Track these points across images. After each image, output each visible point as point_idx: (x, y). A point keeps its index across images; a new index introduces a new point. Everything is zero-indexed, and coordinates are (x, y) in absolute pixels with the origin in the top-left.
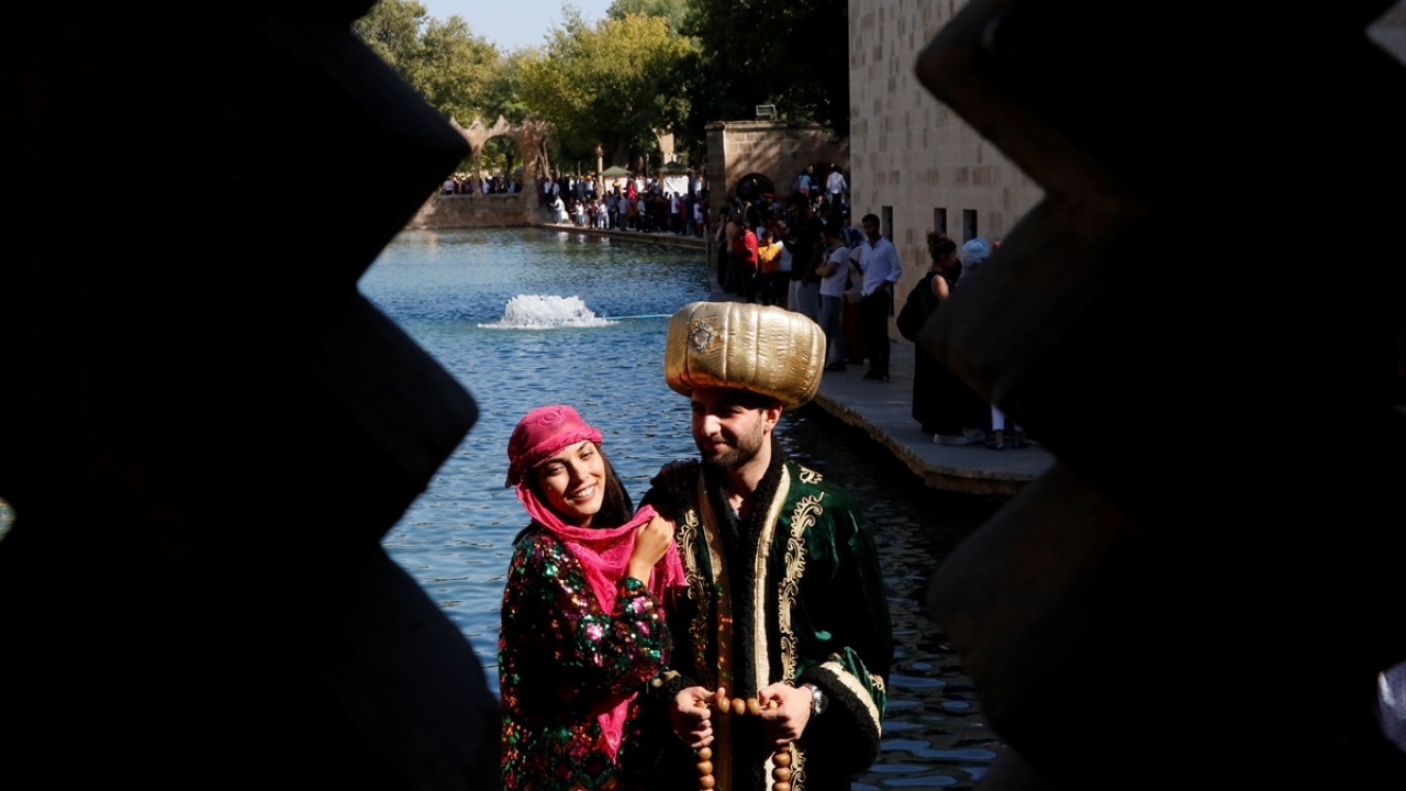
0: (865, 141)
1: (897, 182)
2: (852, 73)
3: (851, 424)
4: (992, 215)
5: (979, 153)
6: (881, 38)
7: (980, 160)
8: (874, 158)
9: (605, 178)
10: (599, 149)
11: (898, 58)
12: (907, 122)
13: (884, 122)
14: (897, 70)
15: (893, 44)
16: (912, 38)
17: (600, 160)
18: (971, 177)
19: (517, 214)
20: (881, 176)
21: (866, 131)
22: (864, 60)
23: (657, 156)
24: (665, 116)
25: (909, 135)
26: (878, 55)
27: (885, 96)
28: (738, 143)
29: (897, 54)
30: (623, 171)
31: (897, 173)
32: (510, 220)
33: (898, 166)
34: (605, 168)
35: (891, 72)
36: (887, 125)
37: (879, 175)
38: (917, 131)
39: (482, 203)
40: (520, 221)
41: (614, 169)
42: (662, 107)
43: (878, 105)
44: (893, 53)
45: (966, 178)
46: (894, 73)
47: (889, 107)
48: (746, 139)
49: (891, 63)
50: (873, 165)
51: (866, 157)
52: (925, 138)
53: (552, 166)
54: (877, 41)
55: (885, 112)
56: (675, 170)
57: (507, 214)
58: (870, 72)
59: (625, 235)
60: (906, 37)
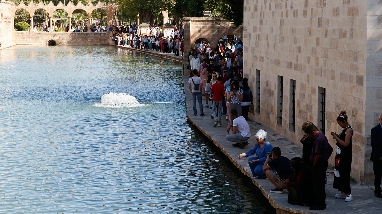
0: (249, 41)
1: (263, 61)
2: (245, 13)
3: (245, 174)
4: (302, 83)
5: (297, 58)
6: (257, 3)
7: (297, 61)
8: (253, 49)
9: (140, 27)
10: (138, 15)
11: (264, 12)
12: (267, 39)
13: (257, 36)
14: (264, 17)
15: (262, 6)
16: (270, 5)
17: (139, 20)
18: (293, 66)
19: (105, 40)
20: (255, 57)
21: (250, 38)
22: (250, 10)
23: (161, 18)
24: (165, 6)
25: (268, 43)
26: (256, 9)
27: (258, 26)
28: (196, 26)
29: (263, 10)
30: (148, 24)
31: (263, 58)
32: (102, 42)
33: (263, 55)
34: (141, 23)
35: (261, 16)
36: (259, 37)
37: (255, 56)
38: (271, 43)
39: (91, 35)
40: (106, 43)
41: (144, 24)
42: (164, 2)
43: (255, 29)
44: (262, 10)
45: (291, 67)
46: (262, 18)
47: (260, 31)
48: (200, 25)
49: (261, 13)
50: (253, 52)
51: (250, 48)
52: (275, 46)
53: (119, 19)
54: (255, 3)
55: (258, 32)
56: (169, 26)
57: (101, 40)
58: (252, 14)
59: (148, 53)
60: (267, 4)
